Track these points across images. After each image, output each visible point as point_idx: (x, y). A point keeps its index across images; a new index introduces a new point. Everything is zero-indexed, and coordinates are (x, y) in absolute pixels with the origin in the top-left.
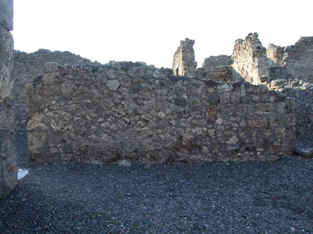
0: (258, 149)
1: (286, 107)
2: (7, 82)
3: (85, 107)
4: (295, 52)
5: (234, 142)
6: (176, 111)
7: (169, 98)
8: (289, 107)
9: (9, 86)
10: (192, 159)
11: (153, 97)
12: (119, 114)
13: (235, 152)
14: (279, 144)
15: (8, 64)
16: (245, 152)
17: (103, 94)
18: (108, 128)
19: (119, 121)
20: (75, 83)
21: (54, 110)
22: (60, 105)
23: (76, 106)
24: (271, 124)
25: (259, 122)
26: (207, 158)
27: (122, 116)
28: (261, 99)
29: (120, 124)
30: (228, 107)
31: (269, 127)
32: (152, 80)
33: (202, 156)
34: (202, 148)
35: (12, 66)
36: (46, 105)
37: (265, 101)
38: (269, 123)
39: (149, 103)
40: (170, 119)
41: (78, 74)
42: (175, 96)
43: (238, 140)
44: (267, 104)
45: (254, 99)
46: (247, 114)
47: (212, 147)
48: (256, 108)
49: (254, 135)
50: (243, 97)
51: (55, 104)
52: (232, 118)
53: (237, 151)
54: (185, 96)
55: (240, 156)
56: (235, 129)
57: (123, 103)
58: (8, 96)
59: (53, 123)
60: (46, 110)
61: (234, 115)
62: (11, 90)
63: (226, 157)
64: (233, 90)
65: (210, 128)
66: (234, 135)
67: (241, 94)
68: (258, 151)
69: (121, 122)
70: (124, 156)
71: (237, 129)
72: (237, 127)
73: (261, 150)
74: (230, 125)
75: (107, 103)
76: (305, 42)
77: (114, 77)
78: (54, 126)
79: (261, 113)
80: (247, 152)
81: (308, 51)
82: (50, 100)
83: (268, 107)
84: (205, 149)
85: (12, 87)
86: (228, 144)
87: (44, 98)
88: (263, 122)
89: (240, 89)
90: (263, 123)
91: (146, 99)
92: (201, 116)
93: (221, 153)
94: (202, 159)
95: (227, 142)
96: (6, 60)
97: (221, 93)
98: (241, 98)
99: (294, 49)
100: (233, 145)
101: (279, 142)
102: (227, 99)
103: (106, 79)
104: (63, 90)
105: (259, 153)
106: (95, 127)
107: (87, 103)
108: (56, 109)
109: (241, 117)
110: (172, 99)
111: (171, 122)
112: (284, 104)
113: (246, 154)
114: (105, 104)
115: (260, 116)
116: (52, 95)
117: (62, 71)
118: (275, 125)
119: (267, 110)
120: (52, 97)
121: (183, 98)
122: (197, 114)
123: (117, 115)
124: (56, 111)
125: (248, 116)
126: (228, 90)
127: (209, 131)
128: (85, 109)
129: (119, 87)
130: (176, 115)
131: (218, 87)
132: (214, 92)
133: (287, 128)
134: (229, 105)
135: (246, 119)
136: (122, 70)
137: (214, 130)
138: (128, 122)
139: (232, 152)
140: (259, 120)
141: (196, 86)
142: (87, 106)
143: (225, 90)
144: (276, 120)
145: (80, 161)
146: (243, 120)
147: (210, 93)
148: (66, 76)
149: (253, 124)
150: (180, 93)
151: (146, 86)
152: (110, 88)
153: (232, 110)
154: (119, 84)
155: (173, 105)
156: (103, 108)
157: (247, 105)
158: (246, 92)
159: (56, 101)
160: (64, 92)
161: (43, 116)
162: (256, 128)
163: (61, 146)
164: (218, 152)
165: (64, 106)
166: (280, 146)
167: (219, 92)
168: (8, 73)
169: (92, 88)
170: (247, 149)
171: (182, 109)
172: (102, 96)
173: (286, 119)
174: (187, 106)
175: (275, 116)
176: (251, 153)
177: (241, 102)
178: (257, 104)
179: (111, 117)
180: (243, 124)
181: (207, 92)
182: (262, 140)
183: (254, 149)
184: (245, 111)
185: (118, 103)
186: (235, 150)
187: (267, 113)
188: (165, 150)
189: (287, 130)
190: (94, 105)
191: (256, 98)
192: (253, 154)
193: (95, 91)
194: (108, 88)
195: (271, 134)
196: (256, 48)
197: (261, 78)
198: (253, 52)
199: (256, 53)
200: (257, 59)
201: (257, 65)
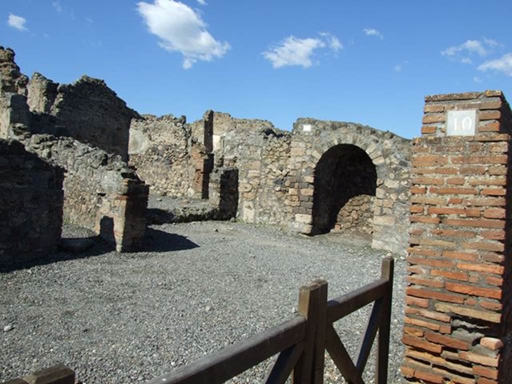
1: (51, 179)
8: (55, 178)
14: (38, 235)
24: (25, 204)
25: (4, 200)
28: (10, 163)
31: (22, 209)
37: (18, 166)
38: (22, 203)
44: (21, 171)
79: (9, 185)
83: (22, 177)
88: (13, 200)
101: (37, 232)
112: (48, 174)
115: (7, 190)
118: (33, 207)
119: (20, 181)
140: (5, 198)
144: (35, 199)
166: (39, 239)
173: (49, 197)
175: (33, 192)
182: (8, 229)
187: (20, 187)
189: (51, 214)
195: (25, 220)
196: (10, 76)
197: (14, 127)
198: (3, 81)
199: (8, 84)
200: (9, 95)
201: (9, 103)
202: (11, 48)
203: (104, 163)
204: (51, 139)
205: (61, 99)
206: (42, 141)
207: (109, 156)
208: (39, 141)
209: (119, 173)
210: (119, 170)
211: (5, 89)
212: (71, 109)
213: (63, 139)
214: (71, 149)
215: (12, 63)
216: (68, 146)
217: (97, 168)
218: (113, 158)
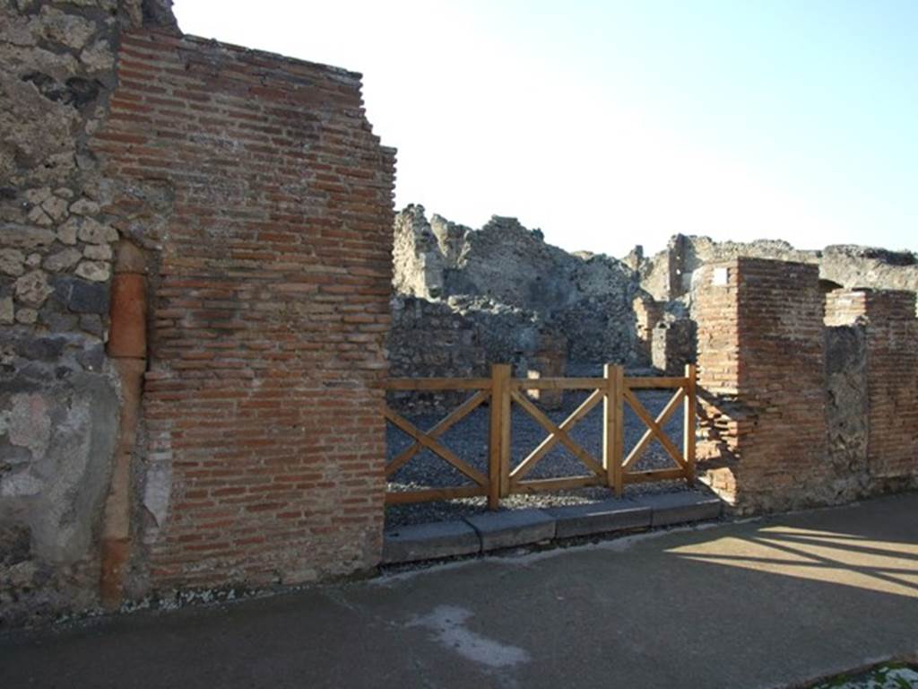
0: (436, 397)
1: (474, 338)
4: (483, 242)
8: (477, 337)
13: (404, 402)
16: (419, 401)
24: (453, 361)
25: (438, 357)
28: (441, 324)
30: (397, 333)
37: (447, 327)
38: (451, 360)
44: (450, 331)
45: (433, 323)
46: (423, 344)
48: (435, 336)
50: (418, 319)
52: (402, 350)
53: (408, 399)
55: (412, 407)
56: (406, 366)
61: (406, 346)
64: (405, 309)
67: (415, 315)
68: (436, 400)
72: (409, 363)
73: (441, 398)
74: (398, 360)
76: (500, 226)
79: (441, 343)
80: (421, 402)
81: (504, 243)
83: (450, 336)
88: (444, 357)
89: (415, 309)
90: (443, 359)
98: (415, 321)
99: (482, 238)
105: (436, 403)
109: (414, 348)
112: (471, 333)
115: (440, 348)
118: (459, 363)
119: (449, 340)
125: (423, 348)
126: (398, 308)
133: (474, 368)
134: (399, 330)
135: (422, 353)
139: (401, 400)
140: (438, 355)
143: (394, 307)
144: (461, 356)
146: (417, 354)
149: (430, 360)
153: (402, 338)
157: (423, 332)
158: (422, 312)
162: (433, 365)
170: (422, 397)
173: (473, 355)
175: (459, 350)
176: (428, 403)
177: (415, 327)
178: (436, 330)
180: (417, 359)
183: (431, 398)
184: (420, 341)
187: (449, 345)
189: (475, 371)
191: (435, 322)
192: (430, 404)
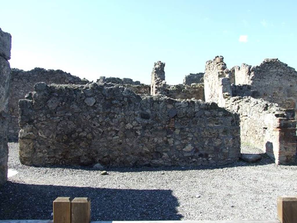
0: (209, 156)
1: (233, 121)
2: (4, 99)
3: (67, 119)
5: (190, 150)
6: (141, 124)
7: (136, 112)
8: (235, 120)
9: (4, 102)
10: (154, 163)
11: (123, 112)
12: (94, 125)
13: (190, 158)
14: (228, 151)
15: (5, 85)
16: (199, 158)
17: (81, 109)
18: (85, 137)
19: (95, 131)
20: (59, 99)
21: (42, 121)
22: (46, 117)
23: (59, 119)
24: (220, 134)
25: (210, 133)
26: (167, 163)
27: (97, 127)
28: (211, 114)
29: (96, 133)
30: (185, 120)
31: (219, 137)
32: (122, 98)
33: (163, 161)
34: (163, 154)
35: (8, 86)
36: (35, 118)
37: (215, 115)
38: (218, 134)
39: (119, 117)
40: (137, 130)
41: (62, 92)
42: (140, 111)
43: (193, 148)
44: (217, 118)
45: (206, 113)
46: (200, 126)
47: (171, 154)
48: (207, 121)
49: (206, 144)
50: (196, 112)
51: (43, 116)
52: (188, 130)
53: (192, 157)
54: (149, 111)
55: (195, 161)
56: (190, 139)
57: (98, 116)
58: (3, 110)
59: (40, 132)
60: (35, 121)
61: (190, 127)
62: (6, 105)
63: (183, 162)
64: (188, 106)
65: (169, 138)
66: (189, 143)
67: (194, 110)
68: (210, 157)
69: (96, 132)
70: (98, 161)
71: (191, 138)
72: (192, 137)
73: (212, 156)
74: (186, 135)
75: (85, 116)
77: (91, 94)
78: (41, 134)
79: (211, 125)
80: (201, 158)
82: (38, 113)
83: (217, 121)
84: (165, 155)
85: (7, 103)
86: (185, 151)
87: (34, 111)
89: (195, 106)
90: (213, 134)
91: (117, 113)
92: (161, 128)
93: (179, 159)
94: (163, 163)
95: (184, 149)
96: (3, 82)
97: (179, 109)
100: (189, 152)
101: (227, 149)
102: (184, 114)
103: (85, 97)
104: (50, 105)
105: (210, 159)
106: (75, 136)
107: (69, 116)
108: (44, 121)
109: (195, 128)
110: (138, 113)
111: (137, 132)
112: (230, 118)
113: (200, 160)
114: (83, 117)
115: (211, 127)
116: (40, 109)
117: (49, 90)
118: (224, 136)
119: (217, 123)
120: (40, 111)
121: (147, 113)
122: (159, 126)
123: (93, 126)
124: (43, 122)
125: (200, 128)
126: (184, 106)
127: (169, 140)
128: (66, 121)
129: (95, 104)
130: (141, 126)
131: (176, 104)
132: (173, 108)
133: (234, 139)
134: (185, 118)
135: (199, 130)
136: (98, 89)
137: (172, 139)
138: (102, 131)
139: (188, 157)
140: (210, 132)
141: (158, 103)
142: (69, 119)
143: (182, 106)
144: (225, 131)
145: (61, 164)
146: (197, 131)
147: (169, 108)
148: (52, 94)
149: (205, 135)
150: (145, 109)
151: (117, 102)
152: (87, 104)
153: (187, 123)
154: (95, 101)
155: (139, 118)
156: (81, 119)
157: (200, 119)
158: (199, 108)
159: (43, 113)
160: (50, 106)
161: (32, 126)
162: (207, 137)
163: (46, 151)
164: (176, 158)
165: (50, 118)
166: (228, 153)
167: (177, 108)
168: (4, 92)
169: (73, 104)
170: (201, 155)
171: (146, 121)
172: (81, 110)
173: (232, 131)
174: (150, 119)
175: (223, 128)
176: (204, 159)
177: (195, 116)
178: (208, 117)
179: (88, 128)
180: (197, 134)
181: (167, 108)
182: (213, 148)
183: (206, 156)
184: (198, 124)
185: (94, 116)
186: (190, 156)
187: (217, 126)
188: (131, 156)
189: (234, 140)
190: (74, 117)
192: (205, 159)
193: (75, 106)
194: (86, 104)
195: (220, 143)
196: (221, 69)
197: (224, 95)
198: (219, 73)
199: (221, 74)
200: (221, 79)
201: (221, 83)
202: (222, 56)
203: (266, 109)
204: (240, 99)
205: (253, 75)
206: (235, 100)
207: (269, 104)
208: (233, 101)
209: (274, 114)
210: (274, 113)
211: (220, 76)
212: (259, 79)
213: (245, 98)
214: (248, 103)
215: (222, 63)
216: (247, 101)
217: (261, 113)
218: (271, 106)
